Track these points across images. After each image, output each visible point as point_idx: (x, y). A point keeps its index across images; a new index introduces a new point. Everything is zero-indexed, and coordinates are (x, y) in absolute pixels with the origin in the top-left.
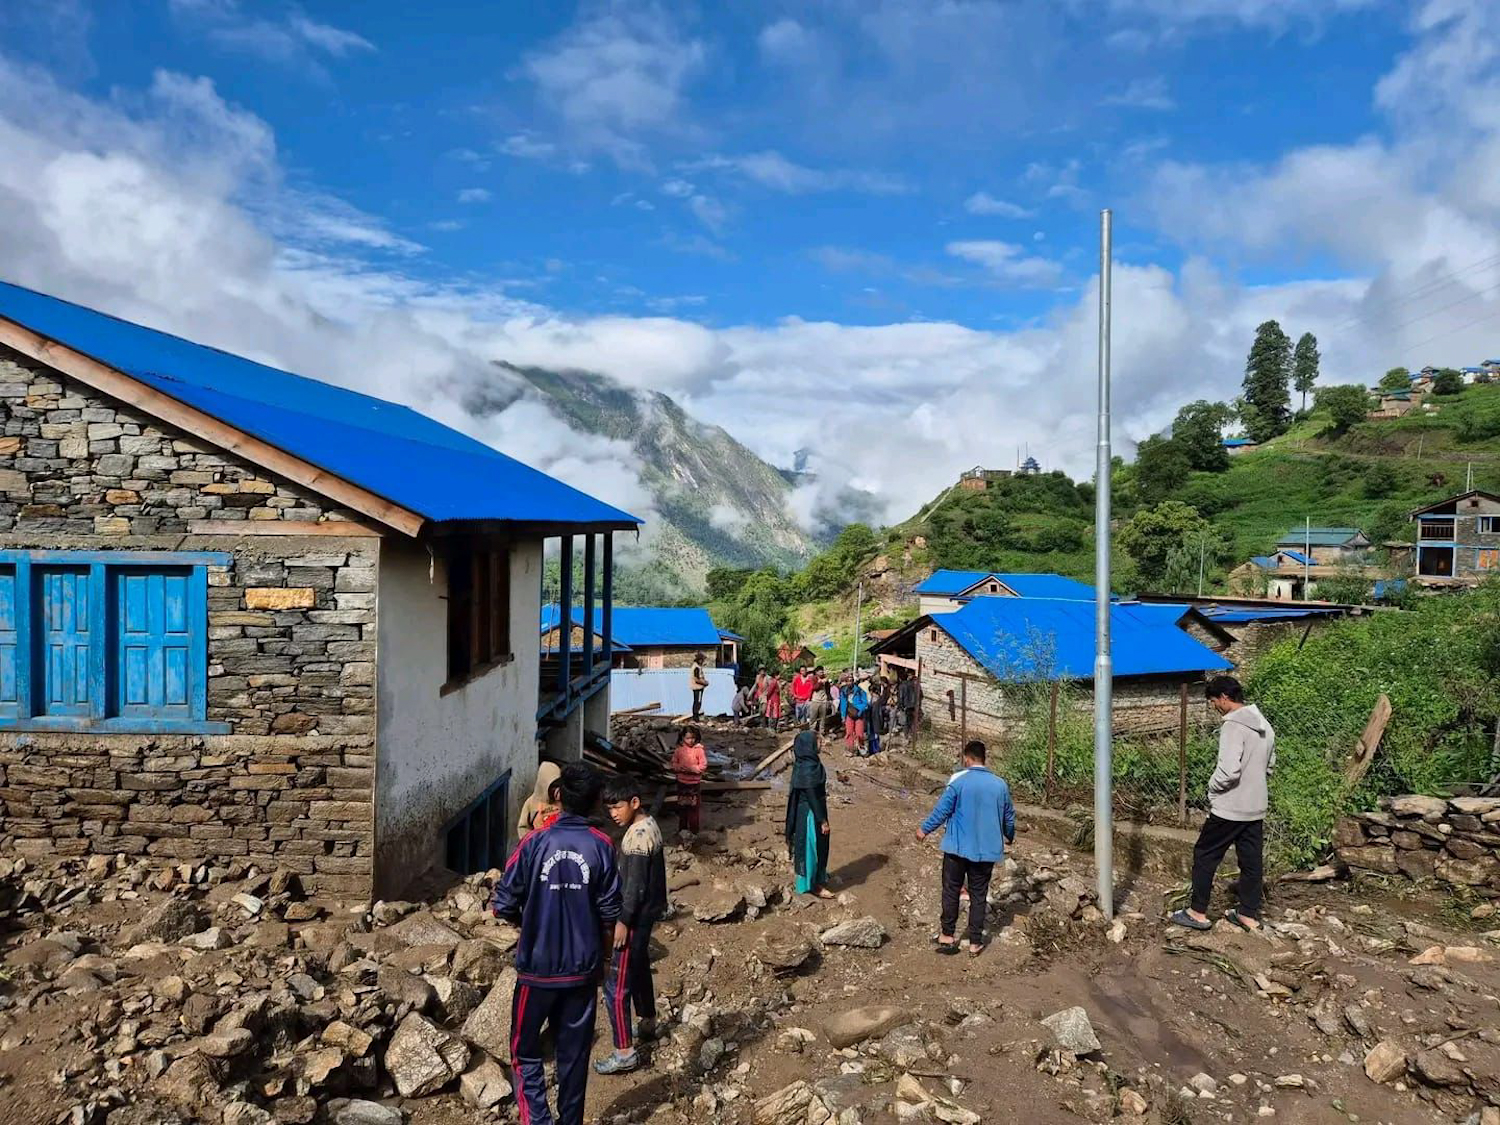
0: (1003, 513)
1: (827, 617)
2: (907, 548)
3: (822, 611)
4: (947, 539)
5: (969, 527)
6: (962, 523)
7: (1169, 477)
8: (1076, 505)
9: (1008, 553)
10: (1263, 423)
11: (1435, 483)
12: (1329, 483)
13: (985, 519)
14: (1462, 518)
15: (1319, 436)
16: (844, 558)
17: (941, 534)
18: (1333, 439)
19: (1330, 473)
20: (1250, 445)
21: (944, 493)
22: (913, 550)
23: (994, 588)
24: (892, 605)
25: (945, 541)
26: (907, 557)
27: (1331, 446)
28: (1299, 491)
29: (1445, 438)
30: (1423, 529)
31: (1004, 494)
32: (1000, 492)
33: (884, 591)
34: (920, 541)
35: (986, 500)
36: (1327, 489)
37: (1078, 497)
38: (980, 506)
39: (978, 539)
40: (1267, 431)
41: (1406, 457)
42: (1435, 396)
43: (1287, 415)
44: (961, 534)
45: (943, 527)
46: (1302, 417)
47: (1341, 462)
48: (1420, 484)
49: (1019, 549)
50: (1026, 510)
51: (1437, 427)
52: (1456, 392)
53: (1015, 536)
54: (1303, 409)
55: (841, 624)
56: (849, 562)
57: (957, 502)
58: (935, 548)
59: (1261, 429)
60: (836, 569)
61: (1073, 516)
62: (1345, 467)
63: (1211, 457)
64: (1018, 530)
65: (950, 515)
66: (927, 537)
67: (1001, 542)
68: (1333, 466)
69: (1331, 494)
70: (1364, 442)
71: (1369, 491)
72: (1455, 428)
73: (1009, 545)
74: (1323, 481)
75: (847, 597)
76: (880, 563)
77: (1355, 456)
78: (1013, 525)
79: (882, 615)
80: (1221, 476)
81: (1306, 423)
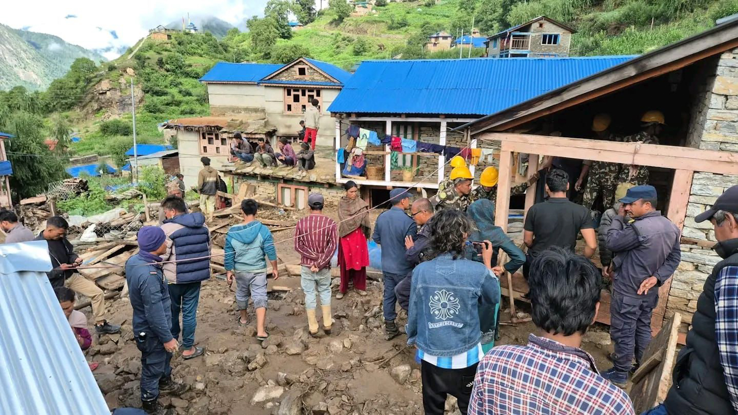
0: (181, 55)
1: (70, 121)
2: (121, 75)
3: (67, 117)
4: (148, 70)
5: (161, 63)
6: (156, 60)
7: (268, 39)
8: (221, 53)
9: (186, 79)
10: (304, 15)
11: (381, 48)
12: (338, 47)
13: (171, 58)
14: (534, 35)
15: (331, 23)
16: (77, 81)
17: (143, 67)
18: (337, 25)
19: (337, 42)
20: (300, 26)
21: (140, 41)
22: (126, 76)
23: (302, 72)
24: (117, 112)
25: (147, 71)
26: (122, 80)
27: (336, 29)
28: (325, 51)
29: (383, 27)
30: (513, 41)
31: (179, 44)
32: (177, 42)
33: (109, 103)
34: (130, 71)
35: (169, 46)
36: (338, 50)
37: (220, 48)
38: (166, 50)
39: (168, 71)
40: (306, 19)
41: (368, 36)
42: (376, 7)
43: (314, 12)
44: (157, 67)
45: (144, 62)
46: (321, 14)
47: (342, 37)
48: (375, 48)
49: (193, 77)
50: (194, 54)
51: (380, 22)
52: (384, 5)
53: (190, 69)
54: (321, 9)
55: (84, 125)
56: (82, 84)
57: (151, 47)
58: (141, 76)
59: (303, 18)
60: (72, 88)
61: (220, 58)
62: (344, 39)
63: (284, 31)
64: (190, 66)
65: (147, 55)
66: (135, 69)
67: (181, 73)
68: (339, 38)
69: (338, 53)
70: (351, 28)
71: (355, 51)
72: (387, 23)
73: (187, 75)
74: (335, 46)
75: (84, 107)
76: (105, 85)
77: (348, 34)
78: (187, 63)
79: (111, 119)
80: (289, 41)
81: (323, 17)
